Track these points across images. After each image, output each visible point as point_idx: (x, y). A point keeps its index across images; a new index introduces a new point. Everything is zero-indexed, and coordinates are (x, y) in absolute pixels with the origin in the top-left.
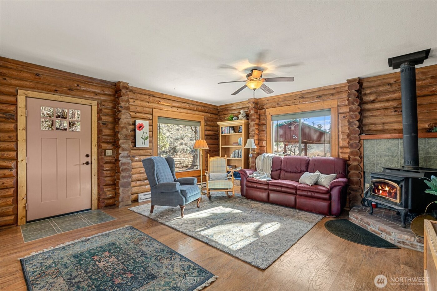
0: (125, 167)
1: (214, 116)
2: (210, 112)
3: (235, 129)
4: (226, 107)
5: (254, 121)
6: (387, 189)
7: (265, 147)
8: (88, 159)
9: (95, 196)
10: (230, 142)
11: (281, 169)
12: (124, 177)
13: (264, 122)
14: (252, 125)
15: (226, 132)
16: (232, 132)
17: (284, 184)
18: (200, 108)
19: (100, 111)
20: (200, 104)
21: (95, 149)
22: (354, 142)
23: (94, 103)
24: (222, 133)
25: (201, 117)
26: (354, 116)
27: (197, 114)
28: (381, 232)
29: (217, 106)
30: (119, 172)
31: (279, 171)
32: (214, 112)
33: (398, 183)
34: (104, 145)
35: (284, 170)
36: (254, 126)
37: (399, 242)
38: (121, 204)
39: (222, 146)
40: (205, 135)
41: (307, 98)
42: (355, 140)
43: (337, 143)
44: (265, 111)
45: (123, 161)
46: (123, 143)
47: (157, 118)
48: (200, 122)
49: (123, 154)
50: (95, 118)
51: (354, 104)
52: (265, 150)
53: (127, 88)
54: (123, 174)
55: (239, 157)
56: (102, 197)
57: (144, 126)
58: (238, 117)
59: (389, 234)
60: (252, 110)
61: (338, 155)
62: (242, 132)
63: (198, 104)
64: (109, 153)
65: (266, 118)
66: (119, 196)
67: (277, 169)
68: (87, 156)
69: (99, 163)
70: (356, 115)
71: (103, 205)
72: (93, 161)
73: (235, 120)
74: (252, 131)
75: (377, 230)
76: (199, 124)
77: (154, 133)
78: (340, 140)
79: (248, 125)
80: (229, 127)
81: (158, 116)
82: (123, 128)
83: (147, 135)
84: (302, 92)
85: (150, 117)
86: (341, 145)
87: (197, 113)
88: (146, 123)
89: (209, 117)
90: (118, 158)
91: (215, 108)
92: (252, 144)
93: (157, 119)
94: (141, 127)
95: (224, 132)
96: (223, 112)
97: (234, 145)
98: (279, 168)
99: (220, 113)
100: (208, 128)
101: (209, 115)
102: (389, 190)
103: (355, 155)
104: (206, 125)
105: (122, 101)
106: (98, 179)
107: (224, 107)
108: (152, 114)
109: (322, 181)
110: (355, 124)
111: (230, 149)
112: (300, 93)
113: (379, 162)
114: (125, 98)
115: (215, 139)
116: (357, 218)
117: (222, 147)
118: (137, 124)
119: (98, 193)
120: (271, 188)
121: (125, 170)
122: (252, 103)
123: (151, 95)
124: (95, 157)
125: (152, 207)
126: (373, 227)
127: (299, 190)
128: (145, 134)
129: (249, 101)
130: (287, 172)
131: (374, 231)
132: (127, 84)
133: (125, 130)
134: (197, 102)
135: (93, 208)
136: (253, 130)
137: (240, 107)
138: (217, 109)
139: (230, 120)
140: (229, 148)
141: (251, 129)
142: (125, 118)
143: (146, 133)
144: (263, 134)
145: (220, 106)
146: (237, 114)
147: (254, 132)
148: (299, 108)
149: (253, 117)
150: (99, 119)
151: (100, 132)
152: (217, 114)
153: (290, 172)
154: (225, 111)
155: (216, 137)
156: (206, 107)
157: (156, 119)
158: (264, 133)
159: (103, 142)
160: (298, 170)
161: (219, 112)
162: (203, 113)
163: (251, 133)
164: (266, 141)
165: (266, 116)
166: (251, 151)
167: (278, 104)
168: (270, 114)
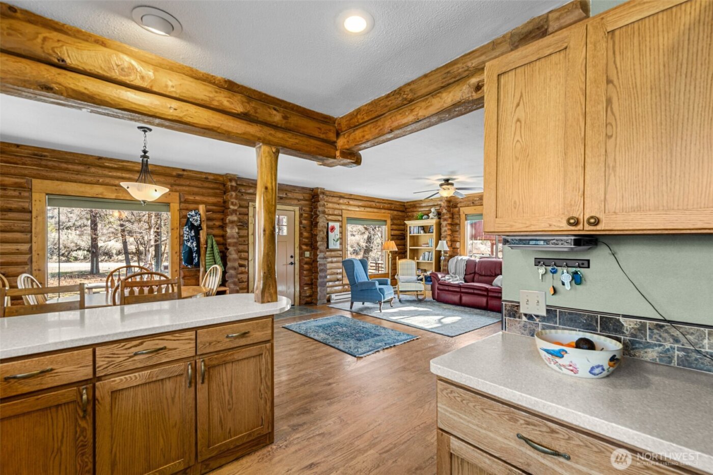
0: (322, 268)
1: (400, 213)
2: (397, 209)
3: (425, 229)
4: (415, 203)
5: (447, 221)
7: (459, 249)
8: (292, 260)
9: (297, 294)
10: (419, 244)
11: (475, 273)
12: (321, 277)
13: (457, 221)
14: (444, 225)
15: (415, 232)
16: (422, 232)
18: (386, 205)
19: (301, 215)
20: (386, 202)
21: (297, 251)
23: (297, 209)
24: (410, 233)
25: (387, 215)
27: (384, 213)
29: (404, 203)
30: (317, 272)
31: (473, 275)
32: (401, 209)
34: (304, 247)
35: (478, 274)
36: (446, 226)
38: (319, 302)
40: (391, 235)
44: (459, 209)
45: (321, 262)
46: (320, 245)
47: (346, 219)
48: (385, 221)
49: (320, 255)
50: (297, 223)
52: (459, 252)
53: (323, 193)
54: (321, 274)
55: (430, 259)
56: (303, 295)
57: (335, 228)
58: (429, 216)
60: (445, 208)
62: (432, 233)
63: (384, 202)
64: (307, 254)
65: (460, 217)
66: (317, 295)
67: (471, 272)
68: (292, 257)
69: (300, 264)
71: (303, 302)
72: (296, 262)
73: (424, 219)
76: (384, 223)
77: (342, 234)
79: (439, 225)
80: (418, 226)
81: (347, 217)
82: (320, 231)
83: (338, 237)
85: (340, 218)
87: (383, 211)
88: (337, 225)
89: (396, 215)
90: (316, 259)
91: (402, 204)
92: (444, 246)
94: (333, 229)
95: (412, 232)
96: (411, 209)
97: (423, 246)
98: (473, 271)
99: (408, 210)
100: (394, 227)
101: (395, 213)
104: (392, 223)
105: (320, 206)
106: (300, 278)
107: (412, 203)
108: (341, 216)
111: (419, 251)
114: (321, 203)
115: (402, 239)
117: (410, 249)
118: (330, 226)
119: (300, 291)
120: (463, 290)
121: (322, 270)
122: (444, 201)
123: (341, 197)
124: (297, 258)
125: (352, 303)
127: (491, 291)
129: (442, 199)
130: (481, 275)
132: (324, 189)
133: (322, 233)
134: (383, 200)
135: (296, 304)
136: (445, 231)
137: (431, 204)
138: (404, 206)
139: (420, 219)
140: (417, 249)
141: (443, 229)
142: (321, 222)
143: (337, 235)
144: (456, 235)
145: (407, 202)
146: (427, 212)
147: (446, 233)
149: (445, 217)
150: (301, 223)
151: (301, 234)
152: (403, 211)
153: (485, 276)
154: (413, 207)
155: (403, 237)
156: (392, 204)
157: (345, 221)
158: (457, 233)
159: (304, 244)
160: (491, 273)
161: (406, 209)
162: (389, 211)
163: (443, 234)
164: (460, 242)
165: (459, 215)
166: (443, 253)
167: (473, 203)
168: (464, 213)
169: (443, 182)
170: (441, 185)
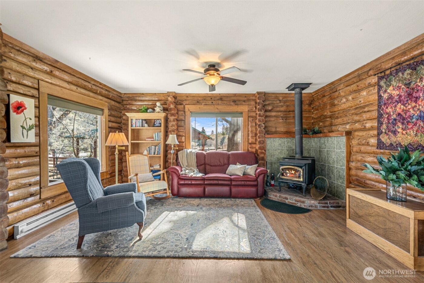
1: (117, 105)
2: (114, 99)
3: (150, 123)
4: (134, 96)
5: (175, 116)
6: (293, 172)
7: (184, 143)
10: (140, 137)
11: (205, 164)
13: (182, 118)
14: (172, 120)
15: (138, 125)
16: (146, 125)
17: (220, 177)
18: (103, 92)
20: (104, 87)
22: (261, 139)
24: (132, 126)
25: (105, 103)
26: (261, 120)
27: (101, 100)
28: (297, 203)
29: (121, 93)
31: (203, 166)
32: (118, 100)
33: (301, 167)
35: (208, 165)
36: (174, 121)
37: (309, 207)
39: (132, 142)
40: (109, 127)
41: (225, 101)
42: (262, 138)
43: (247, 140)
44: (184, 107)
47: (46, 96)
48: (102, 110)
51: (261, 111)
52: (184, 145)
55: (156, 153)
57: (26, 106)
58: (154, 110)
59: (303, 202)
60: (173, 104)
61: (248, 150)
62: (160, 126)
63: (101, 86)
65: (185, 114)
67: (202, 164)
70: (263, 119)
73: (150, 112)
74: (171, 127)
75: (294, 202)
76: (101, 112)
77: (41, 120)
78: (250, 138)
79: (166, 120)
80: (142, 120)
81: (48, 94)
83: (31, 123)
84: (221, 95)
85: (35, 93)
86: (250, 142)
87: (101, 97)
88: (29, 103)
89: (113, 105)
91: (119, 95)
92: (172, 139)
93: (47, 99)
94: (19, 108)
95: (134, 125)
96: (129, 102)
97: (147, 141)
98: (203, 162)
99: (125, 102)
100: (113, 119)
101: (113, 103)
102: (295, 173)
103: (261, 149)
104: (109, 114)
107: (130, 96)
108: (38, 89)
109: (249, 171)
110: (262, 126)
111: (140, 145)
112: (219, 95)
113: (275, 154)
116: (276, 196)
118: (12, 101)
120: (207, 182)
122: (172, 97)
123: (37, 58)
125: (81, 238)
126: (290, 200)
127: (234, 181)
128: (28, 120)
129: (168, 94)
130: (211, 166)
131: (291, 203)
134: (101, 84)
136: (173, 126)
137: (155, 99)
138: (122, 97)
139: (143, 112)
140: (138, 144)
141: (170, 124)
143: (30, 119)
144: (181, 129)
145: (125, 94)
146: (151, 106)
147: (174, 127)
148: (217, 108)
149: (173, 112)
152: (120, 103)
153: (215, 166)
154: (131, 100)
156: (109, 92)
158: (183, 128)
160: (221, 163)
161: (123, 100)
162: (106, 100)
163: (170, 129)
164: (185, 136)
165: (185, 112)
166: (172, 146)
167: (198, 102)
168: (189, 110)
169: (209, 67)
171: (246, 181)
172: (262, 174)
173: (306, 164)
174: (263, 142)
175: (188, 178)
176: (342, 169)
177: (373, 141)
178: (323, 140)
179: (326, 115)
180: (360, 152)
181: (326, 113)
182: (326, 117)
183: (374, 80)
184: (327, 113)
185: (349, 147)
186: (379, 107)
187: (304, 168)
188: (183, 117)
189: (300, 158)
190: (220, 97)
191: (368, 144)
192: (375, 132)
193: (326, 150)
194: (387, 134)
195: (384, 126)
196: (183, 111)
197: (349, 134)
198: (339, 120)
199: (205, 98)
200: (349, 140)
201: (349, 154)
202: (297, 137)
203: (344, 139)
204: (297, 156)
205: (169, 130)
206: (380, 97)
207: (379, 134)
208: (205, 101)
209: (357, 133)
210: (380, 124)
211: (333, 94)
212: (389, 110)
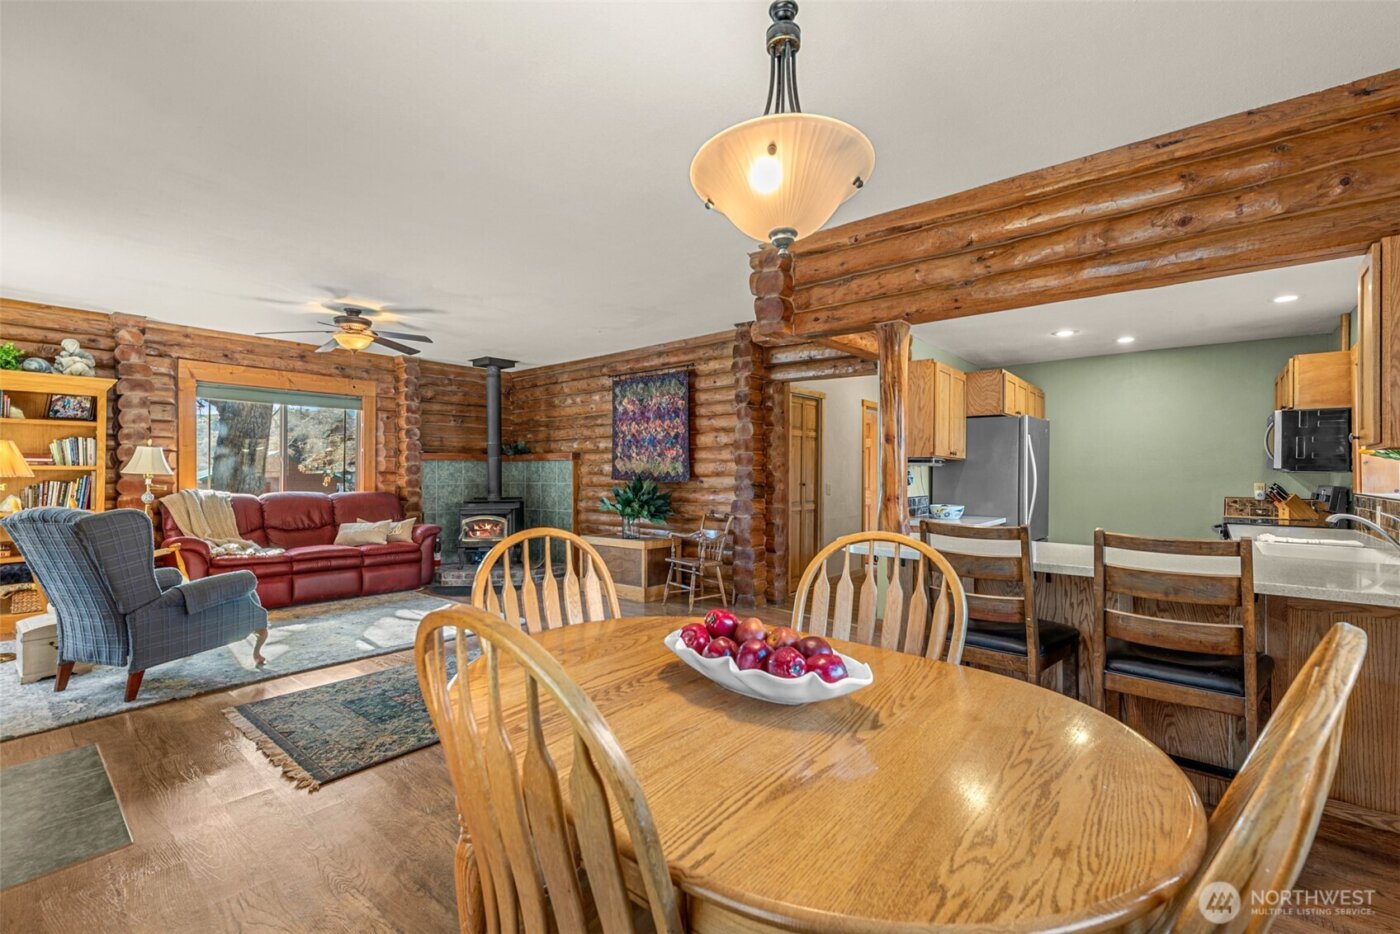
5: (141, 390)
6: (488, 527)
11: (264, 527)
13: (166, 395)
14: (136, 401)
16: (16, 412)
17: (334, 551)
22: (413, 463)
26: (413, 420)
31: (258, 533)
33: (504, 516)
41: (313, 363)
42: (415, 461)
43: (374, 464)
44: (177, 364)
51: (413, 400)
52: (175, 478)
61: (377, 488)
62: (94, 419)
65: (176, 385)
67: (253, 527)
70: (416, 418)
78: (381, 459)
79: (115, 400)
80: (1, 392)
86: (382, 468)
98: (257, 523)
102: (491, 528)
103: (413, 486)
109: (397, 533)
110: (415, 435)
113: (441, 495)
116: (459, 577)
120: (296, 567)
127: (368, 555)
129: (119, 319)
130: (283, 530)
136: (141, 419)
139: (10, 366)
141: (128, 414)
144: (165, 431)
146: (41, 348)
148: (290, 381)
149: (138, 377)
153: (297, 530)
158: (170, 427)
160: (314, 523)
163: (129, 427)
164: (177, 452)
165: (175, 379)
166: (148, 482)
167: (226, 356)
168: (192, 375)
169: (345, 314)
170: (338, 320)
171: (397, 553)
172: (428, 536)
173: (512, 510)
174: (414, 470)
175: (242, 562)
176: (568, 515)
177: (608, 468)
178: (534, 465)
179: (537, 421)
180: (592, 485)
181: (538, 418)
182: (538, 424)
183: (608, 382)
184: (541, 417)
185: (577, 477)
186: (615, 422)
187: (509, 516)
188: (171, 394)
189: (498, 500)
190: (299, 352)
191: (601, 473)
192: (610, 456)
193: (540, 483)
194: (623, 460)
195: (619, 449)
196: (169, 376)
197: (577, 456)
198: (562, 433)
199: (249, 347)
200: (577, 467)
201: (577, 488)
202: (492, 460)
203: (570, 465)
204: (493, 497)
205: (125, 431)
206: (615, 409)
207: (615, 458)
208: (251, 356)
209: (587, 456)
210: (615, 445)
211: (552, 386)
212: (624, 428)
